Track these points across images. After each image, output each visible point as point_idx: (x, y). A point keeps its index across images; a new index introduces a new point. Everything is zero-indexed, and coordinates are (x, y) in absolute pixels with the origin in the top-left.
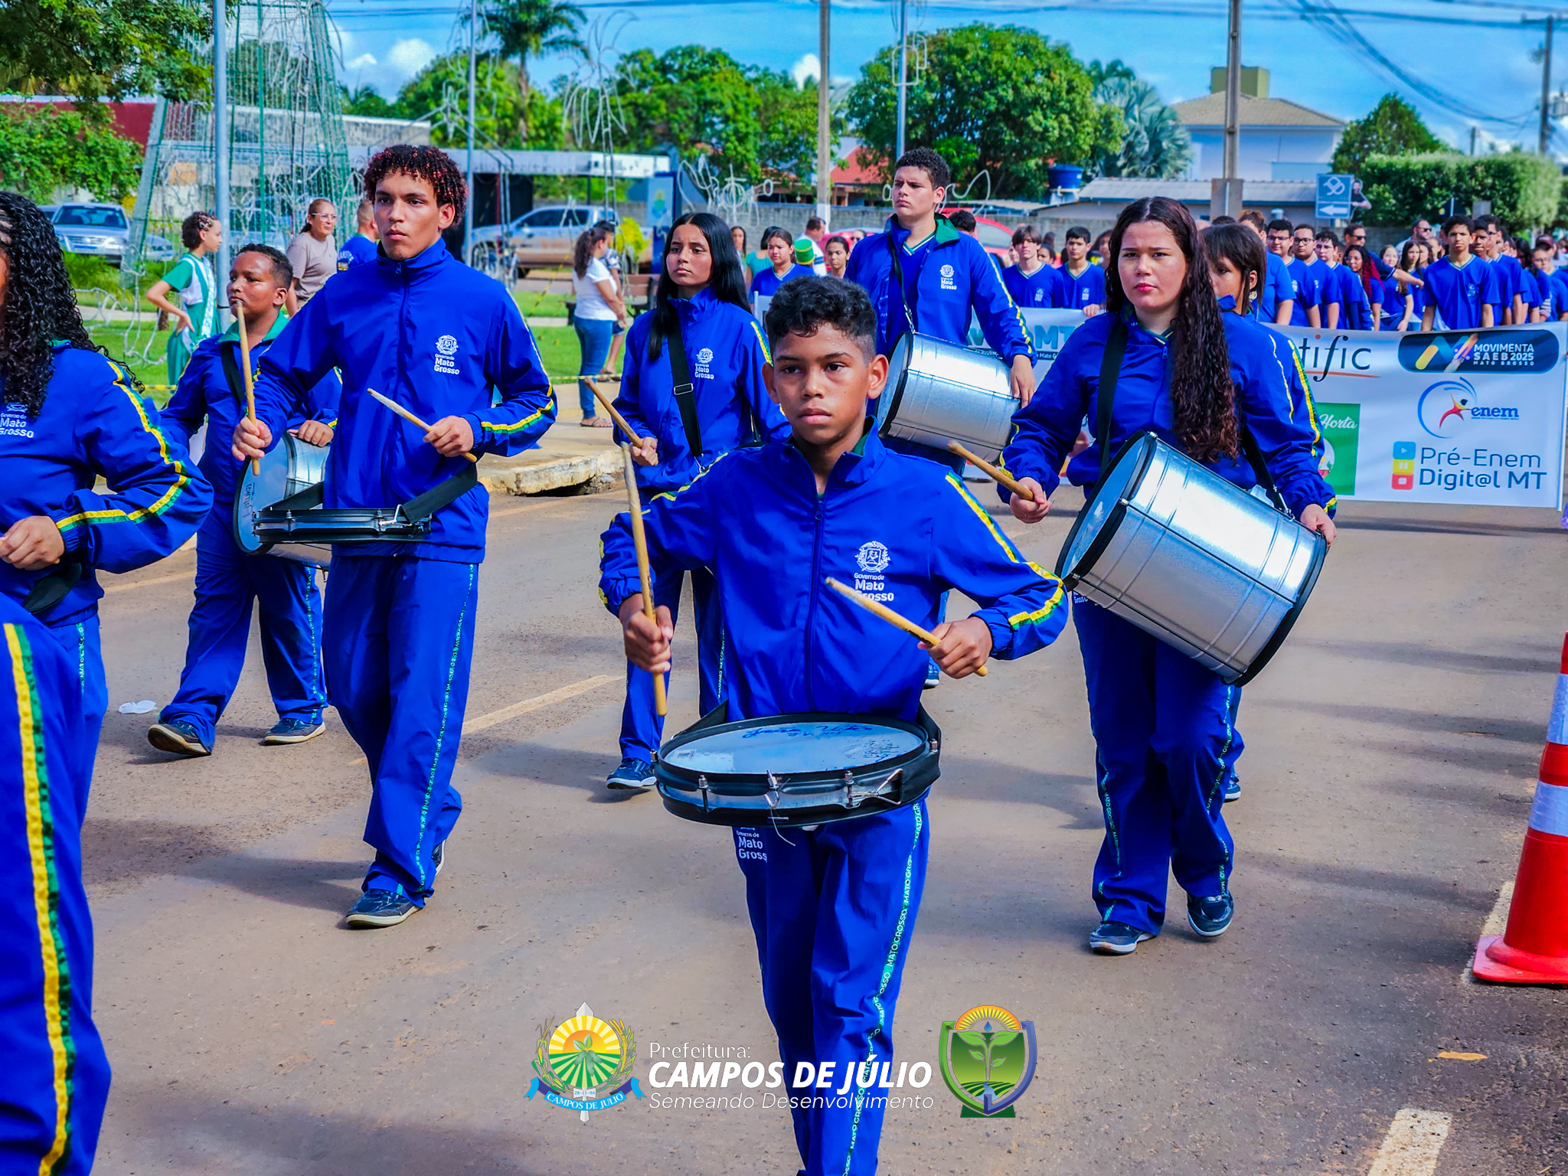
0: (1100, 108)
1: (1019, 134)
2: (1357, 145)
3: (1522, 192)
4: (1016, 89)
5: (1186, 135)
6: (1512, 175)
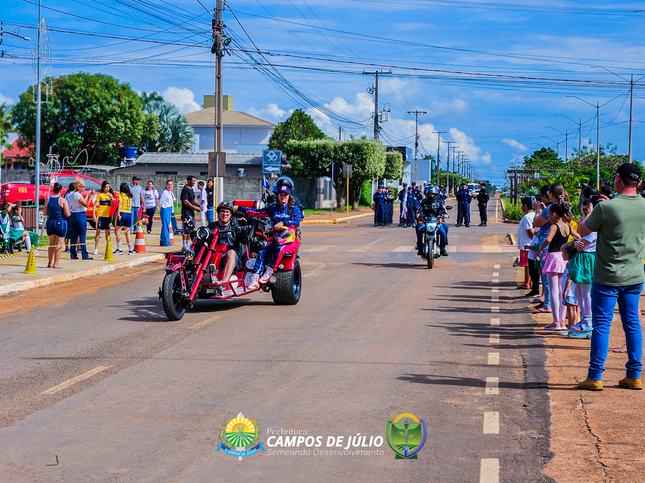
0: (146, 116)
1: (104, 130)
2: (281, 135)
3: (368, 160)
4: (102, 107)
5: (192, 130)
6: (362, 151)
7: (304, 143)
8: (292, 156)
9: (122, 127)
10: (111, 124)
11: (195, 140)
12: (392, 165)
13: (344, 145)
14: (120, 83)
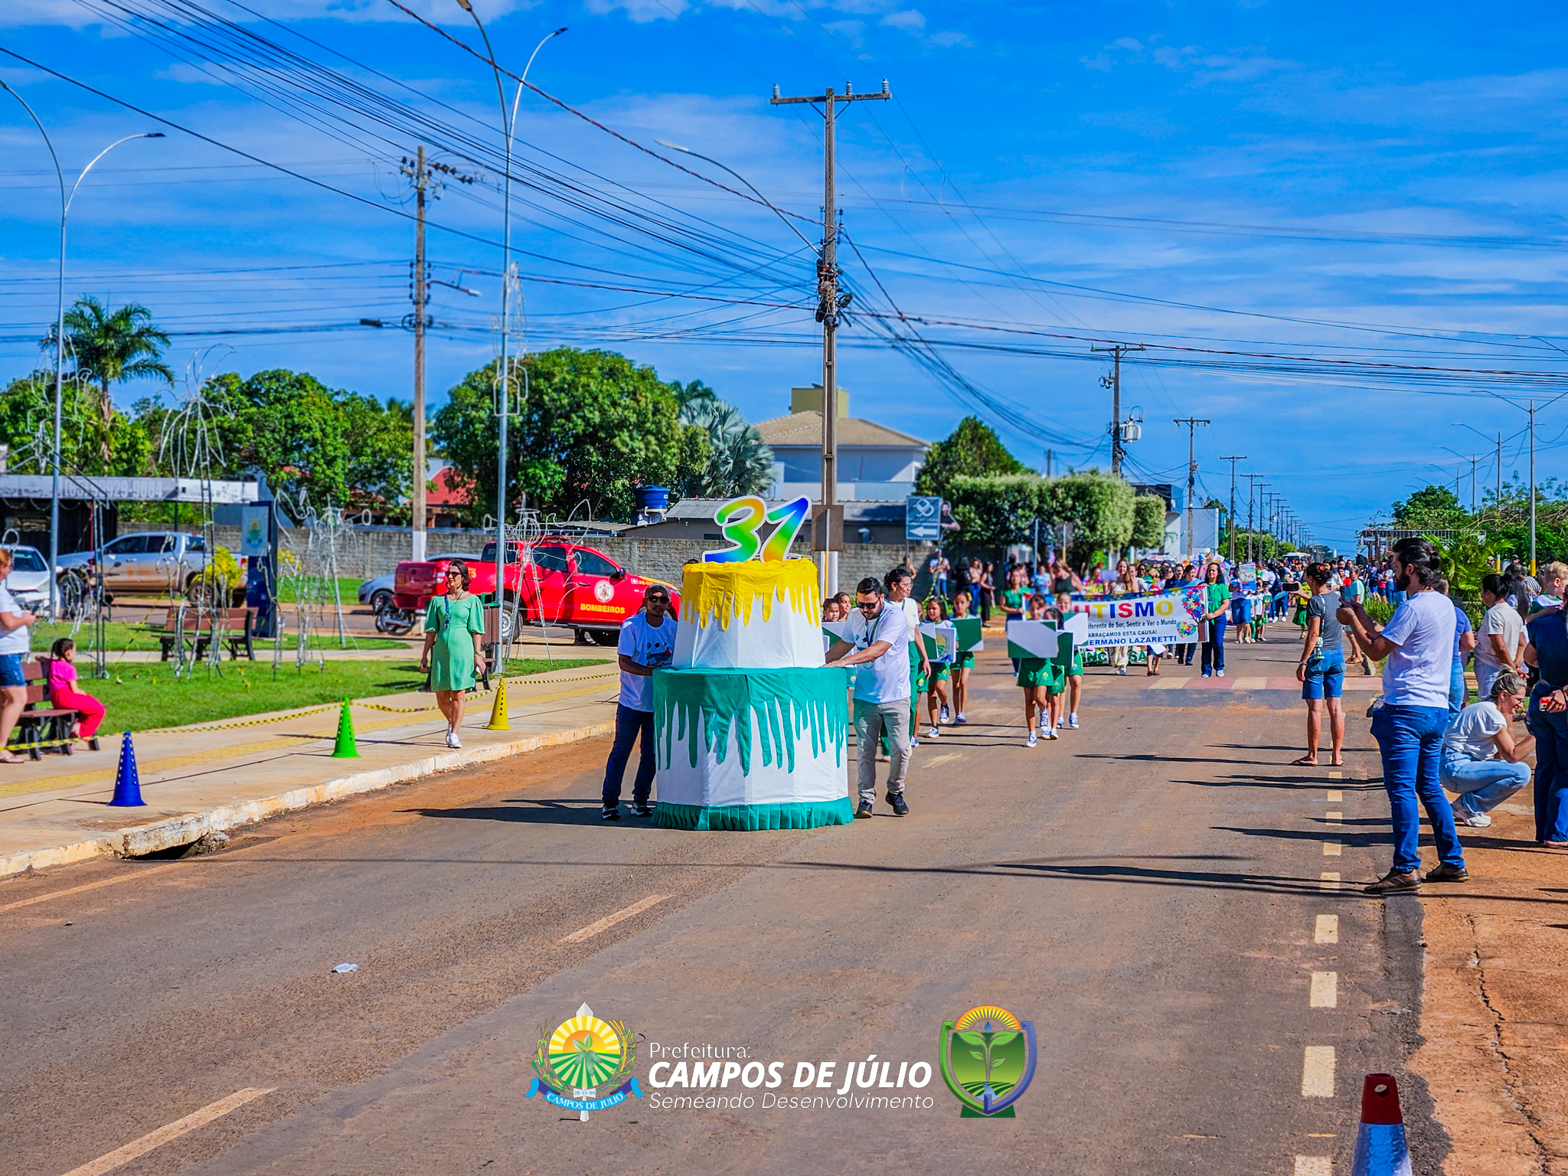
0: (685, 428)
2: (939, 466)
3: (1101, 513)
4: (603, 411)
5: (769, 454)
6: (1091, 497)
7: (982, 482)
8: (961, 506)
9: (640, 450)
10: (619, 445)
11: (776, 473)
12: (1145, 522)
13: (1057, 486)
14: (637, 366)
